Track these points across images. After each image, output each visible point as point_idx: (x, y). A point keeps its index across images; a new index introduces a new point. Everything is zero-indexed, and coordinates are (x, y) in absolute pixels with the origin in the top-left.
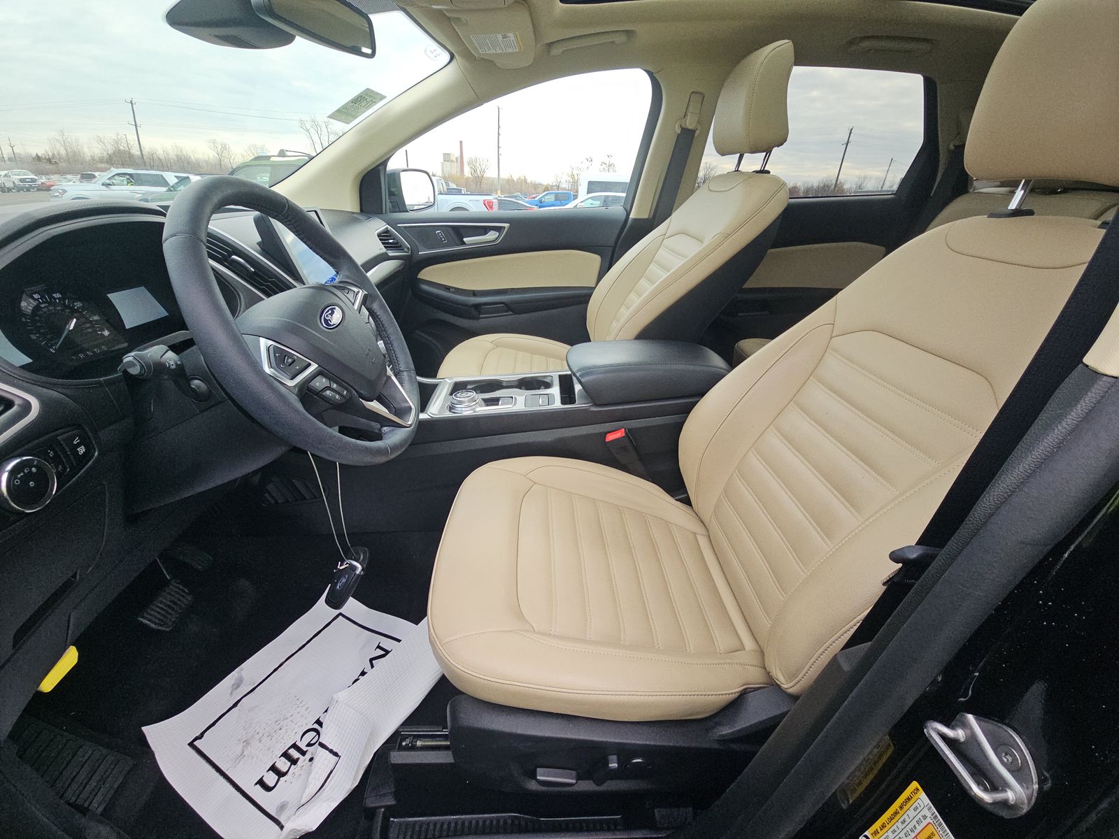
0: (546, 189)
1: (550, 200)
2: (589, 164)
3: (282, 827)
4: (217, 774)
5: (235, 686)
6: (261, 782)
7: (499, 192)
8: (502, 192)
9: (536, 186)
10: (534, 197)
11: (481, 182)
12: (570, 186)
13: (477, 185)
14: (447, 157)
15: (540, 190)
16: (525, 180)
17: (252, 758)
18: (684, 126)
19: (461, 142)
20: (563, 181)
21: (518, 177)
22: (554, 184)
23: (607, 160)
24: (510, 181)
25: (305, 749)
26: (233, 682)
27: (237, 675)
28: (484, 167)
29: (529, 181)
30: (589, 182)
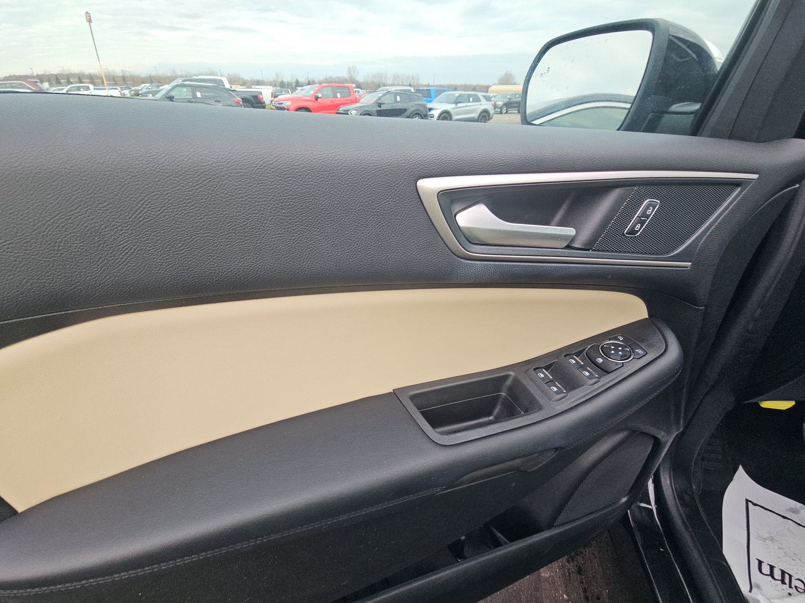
3: (750, 591)
4: (746, 528)
5: (792, 510)
6: (760, 563)
17: (767, 548)
25: (793, 586)
26: (793, 507)
27: (798, 507)
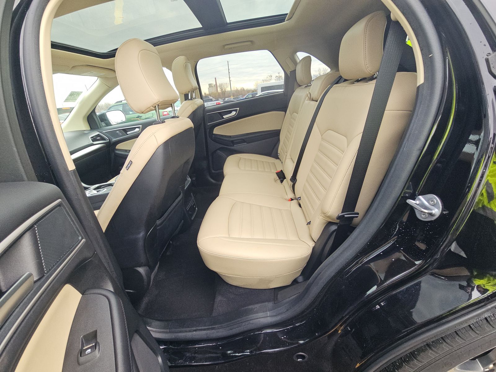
11: (225, 94)
13: (224, 94)
14: (210, 85)
19: (215, 78)
24: (237, 91)
28: (225, 87)
30: (262, 88)
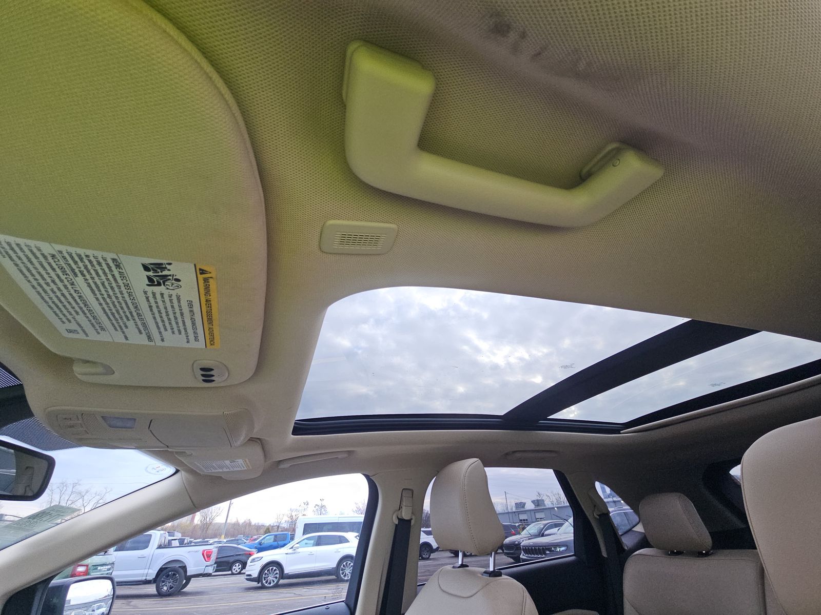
0: (268, 530)
1: (269, 541)
2: (305, 506)
7: (223, 536)
8: (226, 536)
9: (258, 528)
10: (255, 540)
11: (208, 527)
12: (289, 525)
15: (262, 531)
16: (250, 524)
18: (400, 517)
20: (283, 521)
21: (243, 521)
22: (275, 524)
23: (319, 503)
24: (236, 525)
28: (215, 514)
29: (253, 523)
30: (305, 525)
